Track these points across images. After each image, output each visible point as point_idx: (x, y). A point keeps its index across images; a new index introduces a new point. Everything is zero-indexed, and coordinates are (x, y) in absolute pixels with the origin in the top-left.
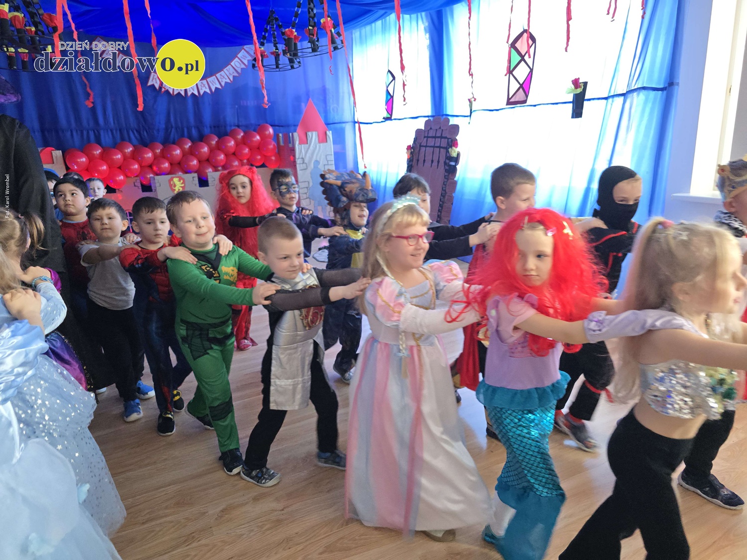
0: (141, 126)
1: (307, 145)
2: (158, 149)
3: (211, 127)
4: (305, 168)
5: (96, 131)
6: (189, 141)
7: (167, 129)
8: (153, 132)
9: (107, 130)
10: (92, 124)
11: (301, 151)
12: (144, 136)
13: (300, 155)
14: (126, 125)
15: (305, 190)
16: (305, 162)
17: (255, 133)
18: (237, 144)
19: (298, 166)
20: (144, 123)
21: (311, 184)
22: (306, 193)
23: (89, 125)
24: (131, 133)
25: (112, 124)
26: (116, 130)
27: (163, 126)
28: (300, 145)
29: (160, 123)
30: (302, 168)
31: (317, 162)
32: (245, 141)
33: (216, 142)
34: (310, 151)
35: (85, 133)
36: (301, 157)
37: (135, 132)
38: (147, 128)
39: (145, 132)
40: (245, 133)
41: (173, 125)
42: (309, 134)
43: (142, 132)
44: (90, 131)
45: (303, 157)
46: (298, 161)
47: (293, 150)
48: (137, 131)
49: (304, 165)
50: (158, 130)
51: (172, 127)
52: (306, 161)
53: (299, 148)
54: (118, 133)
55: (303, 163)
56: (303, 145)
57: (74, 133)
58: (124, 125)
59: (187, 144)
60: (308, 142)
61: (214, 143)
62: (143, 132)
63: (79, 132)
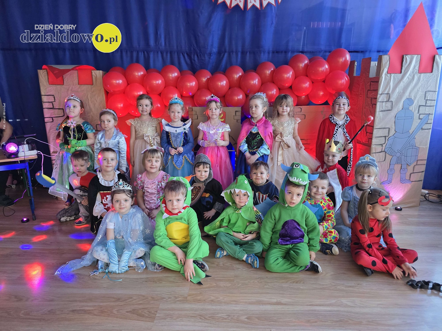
0: (192, 49)
1: (400, 76)
2: (205, 77)
3: (269, 53)
4: (390, 108)
5: (146, 53)
6: (241, 69)
7: (220, 53)
8: (205, 57)
9: (157, 52)
10: (142, 43)
11: (388, 83)
12: (194, 60)
13: (385, 89)
14: (177, 47)
15: (382, 140)
16: (391, 99)
17: (324, 61)
18: (296, 76)
19: (378, 104)
20: (195, 46)
21: (392, 132)
22: (382, 145)
23: (139, 46)
24: (182, 56)
25: (163, 44)
26: (167, 53)
27: (215, 50)
28: (389, 75)
29: (212, 45)
30: (384, 109)
31: (410, 101)
32: (307, 72)
33: (272, 71)
34: (402, 85)
35: (135, 54)
36: (386, 92)
37: (186, 55)
38: (198, 52)
39: (196, 56)
40: (310, 60)
41: (227, 49)
42: (408, 58)
43: (192, 56)
44: (140, 53)
45: (390, 92)
46: (381, 98)
47: (376, 81)
48: (187, 54)
49: (389, 104)
50: (210, 54)
51: (225, 52)
52: (393, 99)
53: (385, 79)
54: (169, 55)
55: (388, 101)
56: (393, 75)
57: (124, 54)
58: (175, 48)
59: (237, 73)
60: (403, 71)
61: (268, 72)
62: (194, 55)
63: (129, 53)
